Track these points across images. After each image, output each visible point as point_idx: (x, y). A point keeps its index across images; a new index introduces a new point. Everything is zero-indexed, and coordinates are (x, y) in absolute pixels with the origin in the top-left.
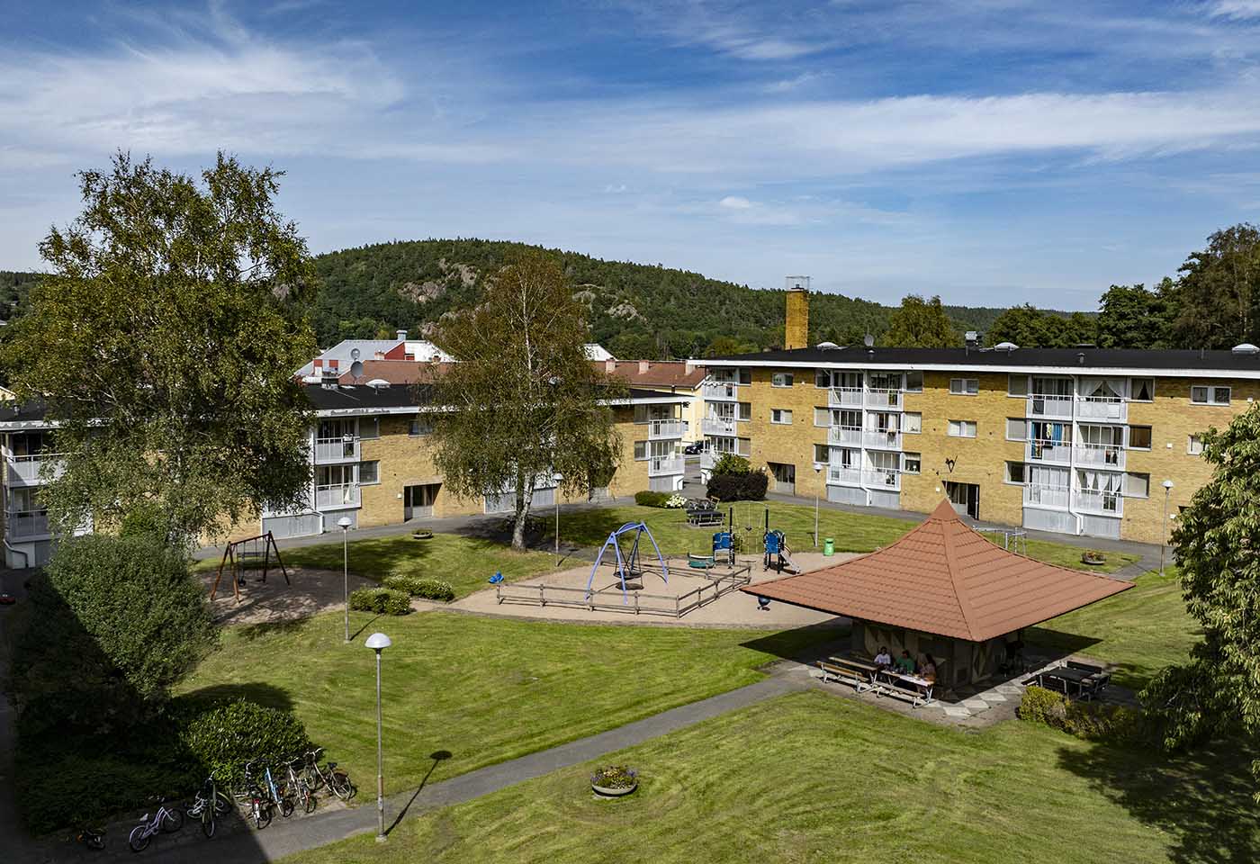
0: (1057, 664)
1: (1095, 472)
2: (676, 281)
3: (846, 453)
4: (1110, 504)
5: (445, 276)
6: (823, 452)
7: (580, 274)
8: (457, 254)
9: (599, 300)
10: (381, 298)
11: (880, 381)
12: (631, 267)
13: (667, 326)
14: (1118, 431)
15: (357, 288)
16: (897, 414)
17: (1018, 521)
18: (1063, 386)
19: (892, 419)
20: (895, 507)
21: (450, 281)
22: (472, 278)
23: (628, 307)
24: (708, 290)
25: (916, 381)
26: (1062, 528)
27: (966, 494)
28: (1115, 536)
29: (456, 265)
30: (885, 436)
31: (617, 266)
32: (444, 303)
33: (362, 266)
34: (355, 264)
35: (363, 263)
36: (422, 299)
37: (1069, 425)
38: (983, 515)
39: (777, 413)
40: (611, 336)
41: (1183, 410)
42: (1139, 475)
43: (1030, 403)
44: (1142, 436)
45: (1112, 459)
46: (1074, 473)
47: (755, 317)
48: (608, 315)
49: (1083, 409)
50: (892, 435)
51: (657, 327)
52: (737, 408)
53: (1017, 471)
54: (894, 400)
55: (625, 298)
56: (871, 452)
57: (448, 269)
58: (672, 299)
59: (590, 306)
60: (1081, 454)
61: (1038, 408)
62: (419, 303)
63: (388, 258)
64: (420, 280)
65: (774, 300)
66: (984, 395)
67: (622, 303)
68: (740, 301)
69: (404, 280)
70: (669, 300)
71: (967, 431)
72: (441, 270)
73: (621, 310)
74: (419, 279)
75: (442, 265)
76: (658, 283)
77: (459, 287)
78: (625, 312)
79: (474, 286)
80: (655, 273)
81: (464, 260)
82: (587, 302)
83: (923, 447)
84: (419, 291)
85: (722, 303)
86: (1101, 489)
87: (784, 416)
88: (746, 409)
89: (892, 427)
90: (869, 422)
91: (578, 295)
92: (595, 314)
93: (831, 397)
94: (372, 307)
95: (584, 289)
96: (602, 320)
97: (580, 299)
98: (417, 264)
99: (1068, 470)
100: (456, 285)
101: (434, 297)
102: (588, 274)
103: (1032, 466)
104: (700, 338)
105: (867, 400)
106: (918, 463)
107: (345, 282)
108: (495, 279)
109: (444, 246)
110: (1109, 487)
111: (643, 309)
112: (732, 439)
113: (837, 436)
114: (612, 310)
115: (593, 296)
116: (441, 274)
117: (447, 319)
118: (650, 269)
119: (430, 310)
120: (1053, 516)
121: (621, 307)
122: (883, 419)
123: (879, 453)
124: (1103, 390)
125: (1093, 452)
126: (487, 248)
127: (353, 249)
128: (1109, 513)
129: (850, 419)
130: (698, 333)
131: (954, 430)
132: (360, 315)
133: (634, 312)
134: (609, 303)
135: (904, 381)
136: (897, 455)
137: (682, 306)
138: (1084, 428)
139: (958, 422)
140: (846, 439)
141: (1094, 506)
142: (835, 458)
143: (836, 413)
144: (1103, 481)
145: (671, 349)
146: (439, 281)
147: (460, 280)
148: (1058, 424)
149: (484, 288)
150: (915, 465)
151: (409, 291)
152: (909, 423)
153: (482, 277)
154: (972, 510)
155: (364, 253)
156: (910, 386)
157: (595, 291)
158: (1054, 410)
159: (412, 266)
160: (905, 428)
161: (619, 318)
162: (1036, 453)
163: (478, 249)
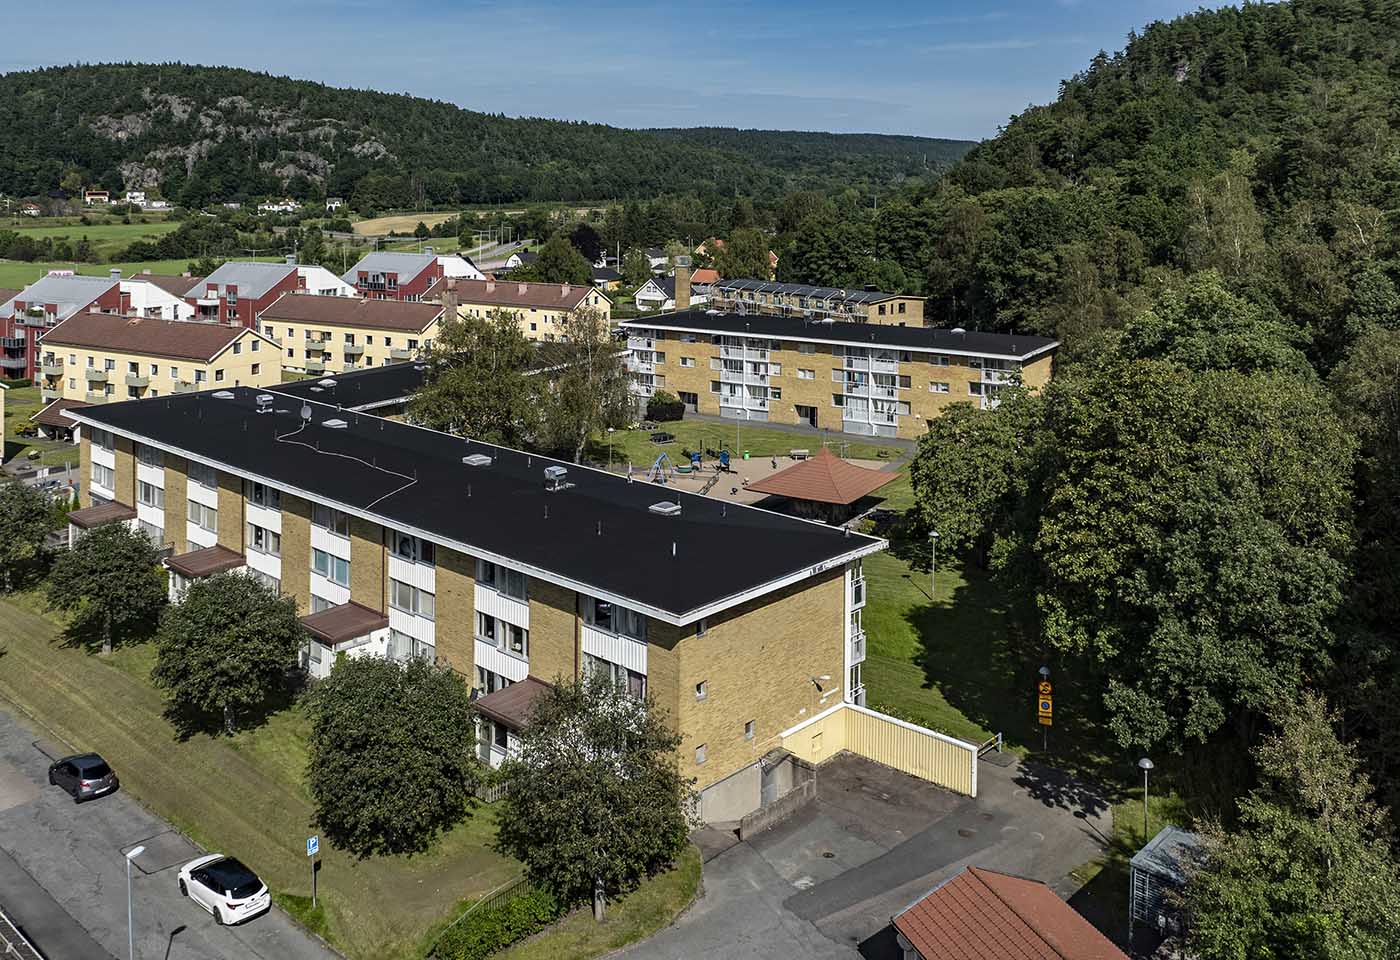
0: (872, 510)
1: (882, 401)
2: (427, 113)
3: (733, 387)
4: (890, 418)
5: (150, 108)
6: (717, 386)
7: (317, 108)
8: (164, 82)
9: (341, 137)
10: (69, 135)
11: (752, 343)
12: (372, 97)
13: (421, 165)
14: (894, 377)
15: (36, 122)
16: (766, 364)
17: (839, 428)
18: (863, 353)
19: (762, 367)
20: (765, 420)
21: (157, 115)
22: (184, 112)
23: (375, 144)
24: (464, 123)
25: (777, 346)
26: (864, 432)
27: (810, 413)
28: (893, 436)
29: (165, 96)
30: (758, 377)
31: (359, 97)
32: (151, 140)
33: (38, 95)
34: (30, 92)
35: (40, 91)
36: (121, 135)
37: (867, 374)
38: (821, 424)
39: (684, 361)
40: (358, 178)
41: (927, 368)
42: (906, 403)
43: (845, 361)
44: (906, 381)
45: (891, 394)
46: (871, 401)
47: (517, 153)
48: (352, 154)
49: (875, 366)
50: (763, 377)
51: (409, 166)
52: (654, 355)
53: (839, 400)
54: (763, 356)
55: (373, 134)
56: (749, 387)
57: (155, 100)
58: (425, 134)
59: (331, 144)
60: (874, 390)
61: (850, 364)
62: (119, 141)
63: (73, 86)
64: (118, 113)
65: (538, 133)
66: (819, 355)
67: (369, 140)
68: (500, 134)
69: (98, 112)
70: (421, 136)
71: (809, 377)
72: (146, 102)
73: (368, 148)
74: (118, 111)
75: (146, 94)
76: (407, 116)
77: (168, 122)
78: (372, 150)
79: (188, 120)
80: (402, 103)
81: (174, 90)
82: (326, 139)
83: (782, 384)
84: (117, 126)
85: (481, 138)
86: (885, 410)
87: (689, 362)
88: (661, 355)
89: (762, 372)
90: (748, 368)
91: (317, 131)
92: (336, 152)
93: (721, 351)
94: (57, 144)
95: (323, 124)
96: (346, 159)
97: (318, 135)
98: (113, 94)
99: (867, 399)
100: (165, 119)
101: (137, 133)
102: (328, 107)
103: (848, 397)
104: (461, 179)
105: (746, 355)
106: (779, 394)
107: (18, 115)
108: (213, 113)
109: (145, 72)
110: (889, 409)
111: (392, 147)
112: (652, 376)
113: (725, 375)
114: (356, 148)
115: (334, 132)
116: (145, 106)
117: (155, 158)
118: (395, 98)
119: (131, 148)
120: (859, 426)
121: (367, 144)
122: (756, 366)
123: (755, 387)
124: (884, 356)
125: (880, 390)
126: (201, 76)
127: (23, 73)
128: (889, 423)
129: (736, 366)
130: (458, 174)
131: (801, 375)
132: (42, 154)
133: (383, 150)
134: (353, 140)
135: (770, 345)
136: (766, 389)
137: (435, 142)
138: (875, 375)
139: (803, 370)
140: (733, 378)
141: (882, 419)
142: (726, 390)
143: (725, 361)
144: (886, 406)
145: (428, 192)
146: (143, 115)
147: (170, 113)
148: (861, 373)
149: (200, 124)
150: (777, 394)
151: (104, 126)
152: (773, 370)
153: (198, 110)
154: (813, 422)
155: (40, 78)
156: (774, 348)
157: (336, 126)
158: (859, 365)
159: (107, 97)
160: (771, 373)
161: (365, 157)
162: (850, 390)
163: (191, 77)
